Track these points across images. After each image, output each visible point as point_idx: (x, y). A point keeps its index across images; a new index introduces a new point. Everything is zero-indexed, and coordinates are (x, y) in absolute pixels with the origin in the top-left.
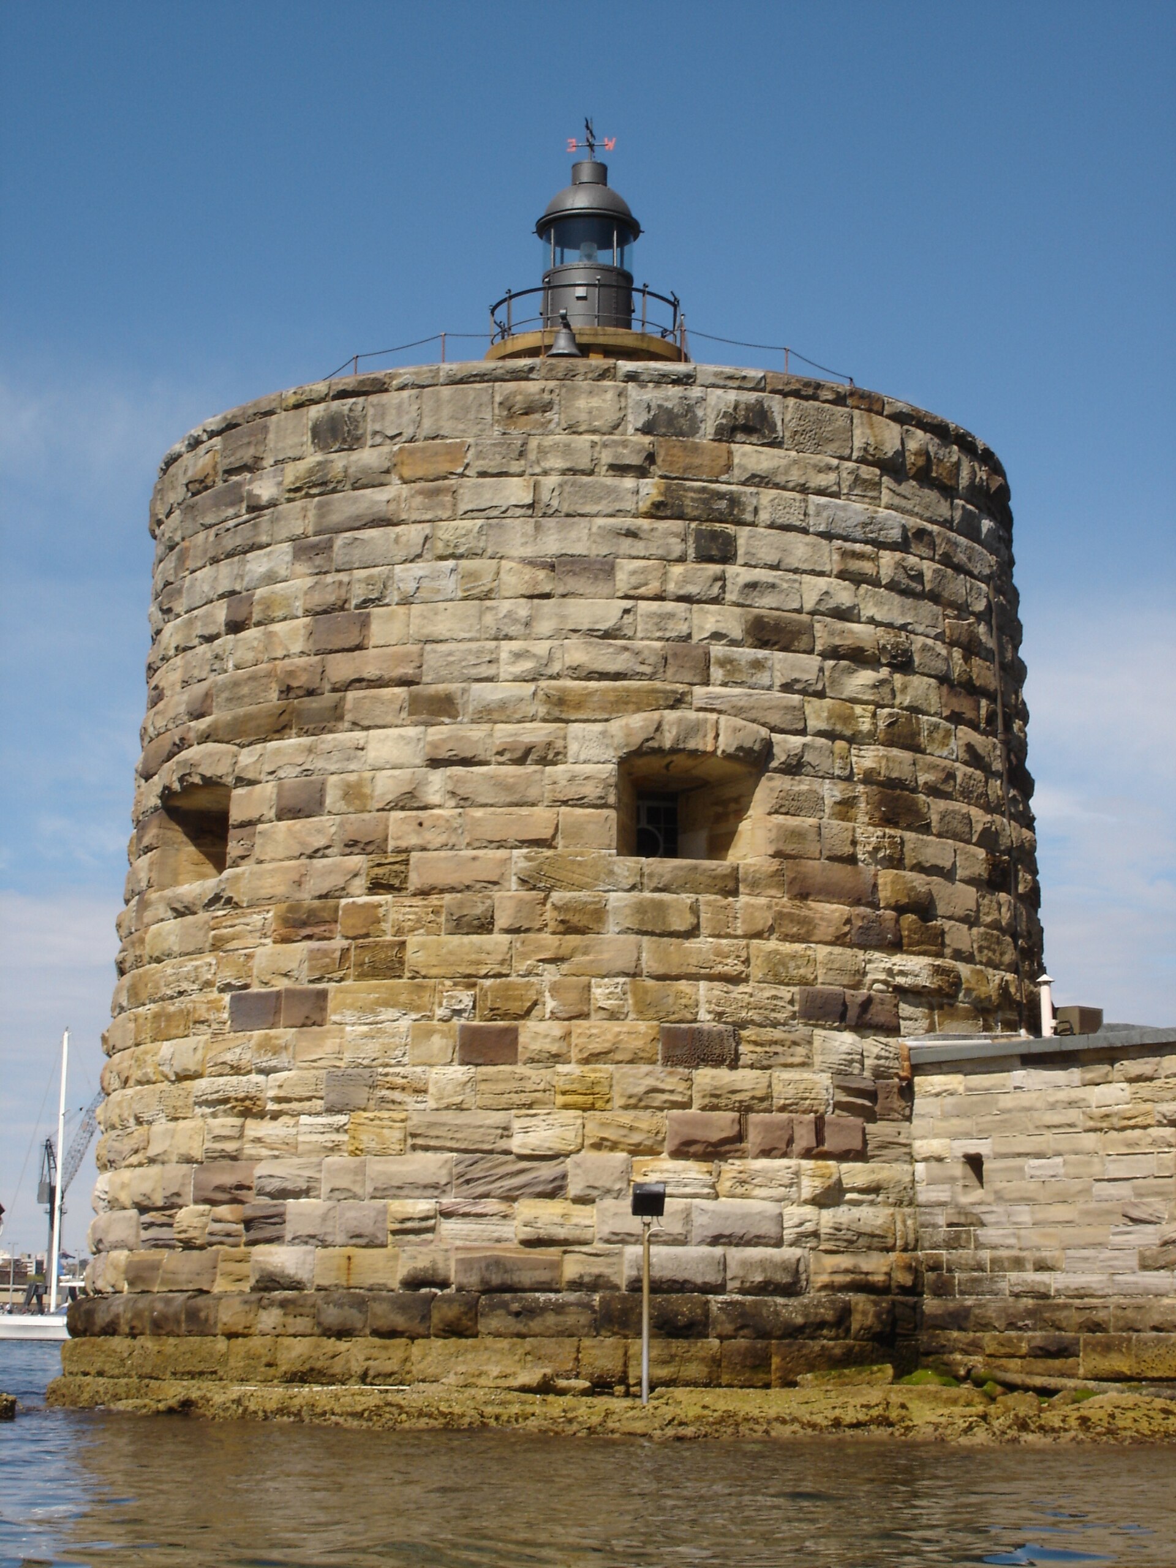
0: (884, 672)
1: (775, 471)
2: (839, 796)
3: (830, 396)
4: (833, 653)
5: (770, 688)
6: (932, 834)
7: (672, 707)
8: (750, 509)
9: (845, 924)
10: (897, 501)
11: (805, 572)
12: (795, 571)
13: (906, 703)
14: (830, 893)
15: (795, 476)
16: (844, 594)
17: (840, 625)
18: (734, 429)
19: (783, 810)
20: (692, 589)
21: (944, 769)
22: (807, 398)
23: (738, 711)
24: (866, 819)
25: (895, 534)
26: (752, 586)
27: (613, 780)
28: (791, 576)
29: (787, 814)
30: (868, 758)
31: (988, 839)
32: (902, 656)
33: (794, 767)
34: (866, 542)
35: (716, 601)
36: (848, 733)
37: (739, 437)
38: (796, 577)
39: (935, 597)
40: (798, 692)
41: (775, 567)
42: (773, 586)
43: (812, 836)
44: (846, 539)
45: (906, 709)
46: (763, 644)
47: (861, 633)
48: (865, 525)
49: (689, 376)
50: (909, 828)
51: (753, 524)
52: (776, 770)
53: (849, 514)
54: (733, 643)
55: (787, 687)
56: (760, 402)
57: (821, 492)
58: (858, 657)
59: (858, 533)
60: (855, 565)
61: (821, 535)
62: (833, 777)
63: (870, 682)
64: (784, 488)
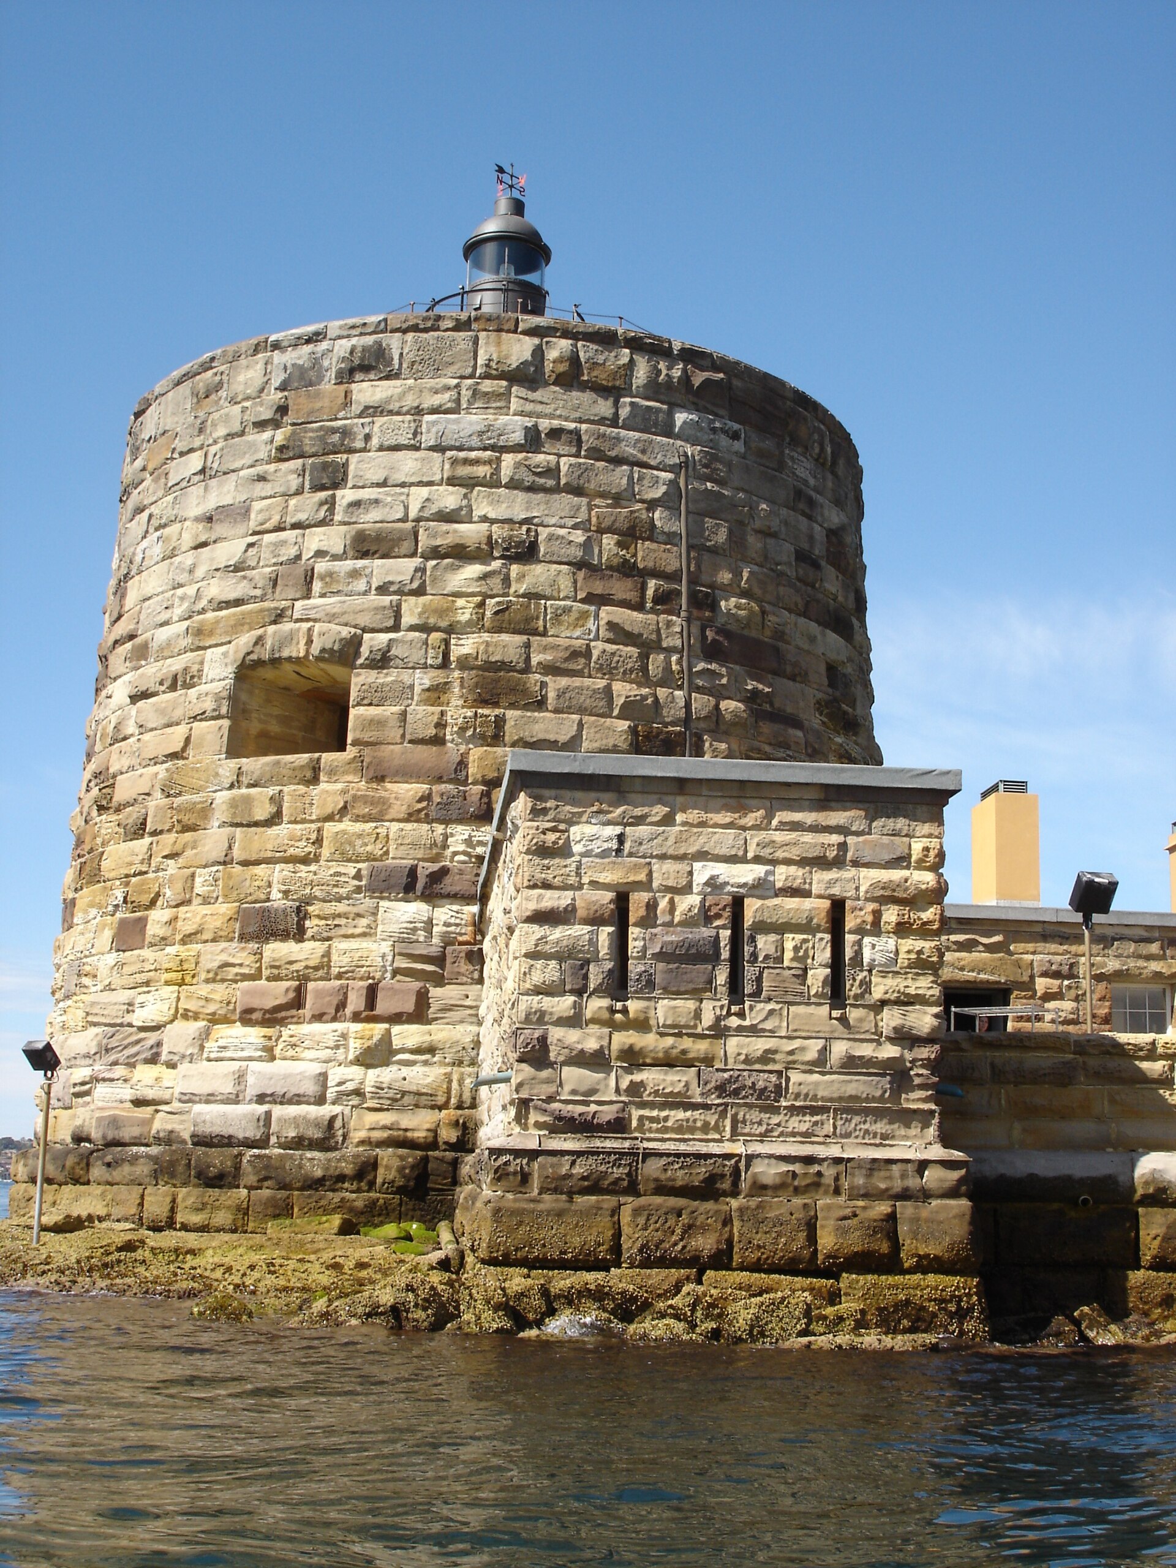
0: (496, 564)
1: (388, 400)
2: (427, 683)
3: (450, 324)
4: (435, 553)
5: (366, 593)
6: (547, 710)
7: (275, 622)
8: (361, 436)
9: (420, 801)
10: (529, 407)
11: (412, 484)
12: (403, 485)
13: (521, 591)
14: (406, 774)
15: (410, 401)
16: (450, 498)
17: (445, 527)
18: (352, 371)
19: (366, 702)
20: (302, 517)
21: (567, 648)
22: (426, 330)
23: (331, 618)
24: (460, 702)
25: (518, 437)
26: (357, 504)
27: (225, 694)
28: (398, 490)
29: (370, 704)
30: (465, 646)
31: (629, 710)
32: (516, 547)
33: (382, 661)
34: (485, 449)
35: (322, 523)
36: (444, 624)
37: (358, 376)
38: (405, 490)
39: (577, 491)
40: (395, 593)
41: (384, 484)
42: (377, 501)
43: (394, 722)
44: (460, 449)
45: (523, 596)
46: (364, 554)
47: (470, 532)
48: (481, 433)
49: (317, 334)
50: (513, 706)
51: (364, 450)
52: (362, 666)
53: (462, 426)
54: (335, 558)
55: (382, 590)
56: (379, 344)
57: (434, 411)
58: (460, 554)
59: (475, 442)
60: (464, 471)
61: (432, 449)
62: (425, 666)
63: (475, 575)
64: (398, 413)
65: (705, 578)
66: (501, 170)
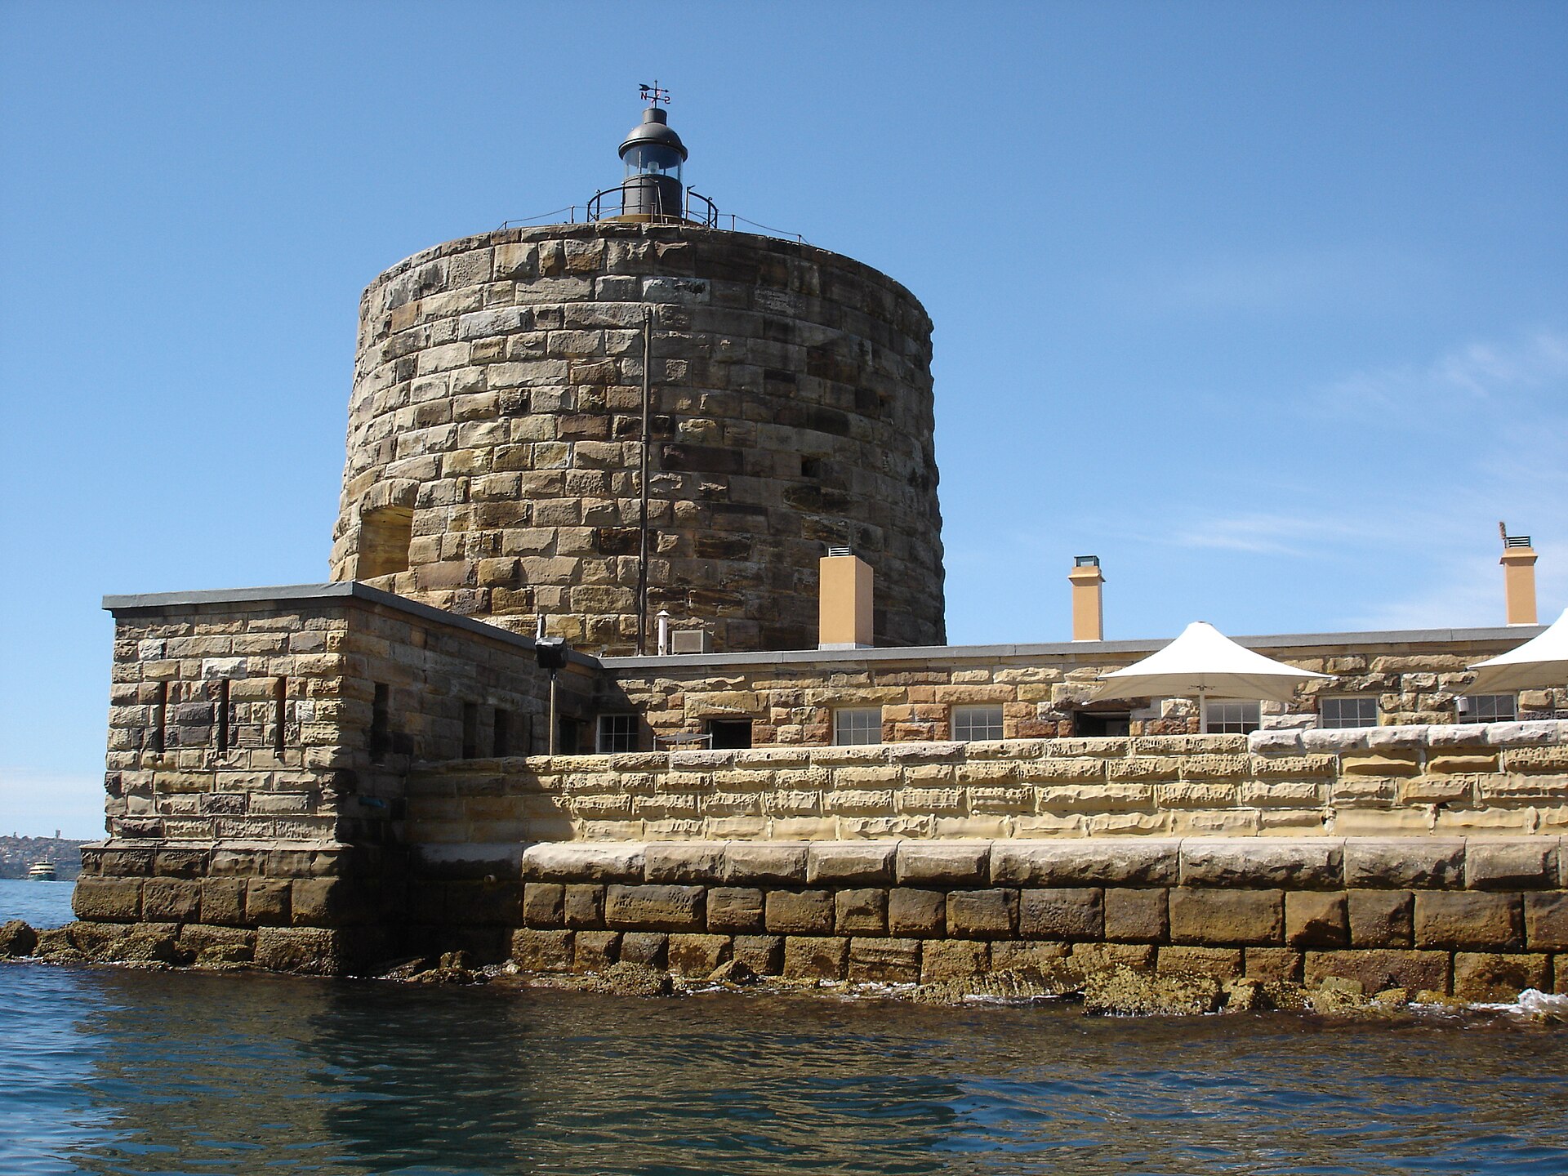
0: (501, 420)
1: (439, 308)
2: (454, 515)
3: (476, 244)
4: (462, 418)
5: (422, 453)
6: (532, 526)
7: (376, 481)
8: (424, 338)
9: (445, 603)
10: (528, 297)
11: (451, 369)
12: (446, 370)
13: (516, 439)
14: (439, 584)
15: (452, 307)
16: (471, 375)
17: (470, 397)
18: (421, 290)
19: (419, 533)
20: (391, 402)
21: (546, 477)
22: (462, 251)
23: (403, 474)
24: (474, 527)
25: (516, 322)
26: (419, 388)
27: (355, 536)
28: (444, 374)
29: (421, 535)
30: (478, 485)
31: (593, 518)
32: (512, 406)
33: (428, 503)
34: (496, 334)
35: (402, 405)
36: (465, 470)
37: (425, 293)
38: (448, 373)
39: (560, 356)
40: (439, 451)
41: (435, 371)
42: (430, 384)
43: (433, 547)
44: (481, 337)
45: (518, 442)
46: (423, 425)
47: (484, 399)
48: (493, 323)
49: (405, 265)
50: (507, 526)
51: (426, 347)
52: (419, 508)
53: (480, 320)
54: (409, 430)
55: (431, 449)
56: (435, 266)
57: (466, 311)
58: (476, 416)
59: (489, 331)
60: (481, 354)
61: (464, 340)
62: (454, 502)
63: (486, 431)
64: (446, 317)
65: (664, 407)
66: (645, 88)
